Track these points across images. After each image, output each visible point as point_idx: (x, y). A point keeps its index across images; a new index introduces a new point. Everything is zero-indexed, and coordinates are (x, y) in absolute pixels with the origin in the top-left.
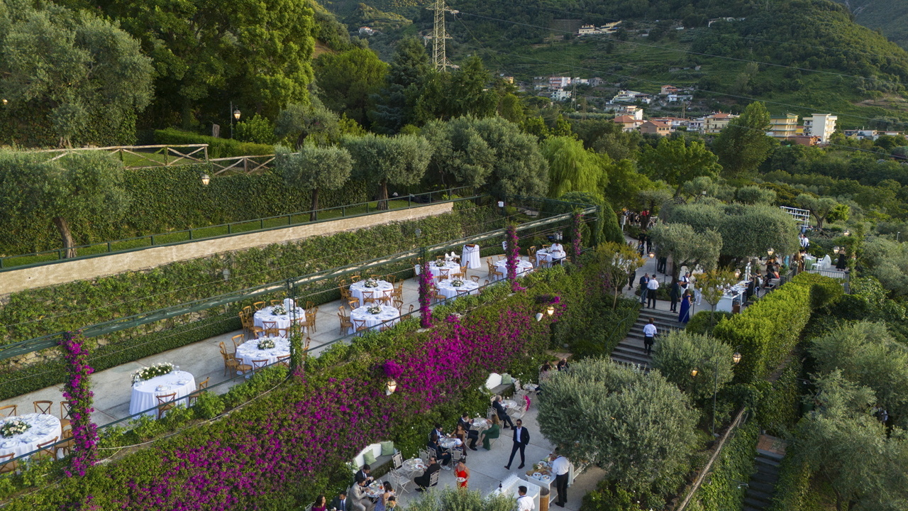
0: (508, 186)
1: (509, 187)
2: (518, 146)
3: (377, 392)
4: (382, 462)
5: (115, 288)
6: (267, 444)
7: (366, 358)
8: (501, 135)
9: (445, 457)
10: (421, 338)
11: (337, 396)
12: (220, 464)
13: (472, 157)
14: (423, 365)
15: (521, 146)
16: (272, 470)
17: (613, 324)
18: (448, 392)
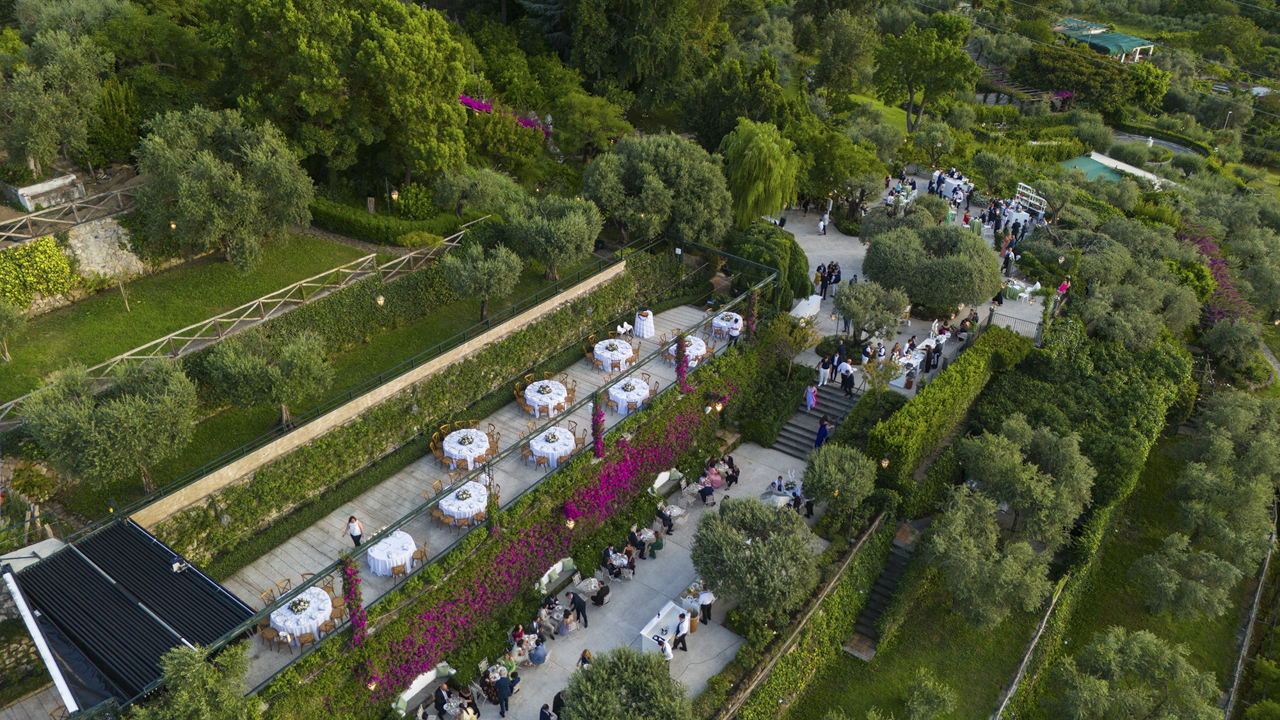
0: (686, 231)
1: (688, 233)
2: (698, 180)
3: (558, 528)
4: (564, 578)
5: (328, 446)
6: (477, 592)
7: (548, 504)
8: (679, 168)
9: (616, 572)
10: (594, 469)
11: (527, 542)
12: (445, 616)
13: (646, 204)
14: (597, 492)
15: (703, 182)
16: (481, 608)
17: (783, 401)
18: (619, 503)
